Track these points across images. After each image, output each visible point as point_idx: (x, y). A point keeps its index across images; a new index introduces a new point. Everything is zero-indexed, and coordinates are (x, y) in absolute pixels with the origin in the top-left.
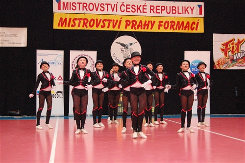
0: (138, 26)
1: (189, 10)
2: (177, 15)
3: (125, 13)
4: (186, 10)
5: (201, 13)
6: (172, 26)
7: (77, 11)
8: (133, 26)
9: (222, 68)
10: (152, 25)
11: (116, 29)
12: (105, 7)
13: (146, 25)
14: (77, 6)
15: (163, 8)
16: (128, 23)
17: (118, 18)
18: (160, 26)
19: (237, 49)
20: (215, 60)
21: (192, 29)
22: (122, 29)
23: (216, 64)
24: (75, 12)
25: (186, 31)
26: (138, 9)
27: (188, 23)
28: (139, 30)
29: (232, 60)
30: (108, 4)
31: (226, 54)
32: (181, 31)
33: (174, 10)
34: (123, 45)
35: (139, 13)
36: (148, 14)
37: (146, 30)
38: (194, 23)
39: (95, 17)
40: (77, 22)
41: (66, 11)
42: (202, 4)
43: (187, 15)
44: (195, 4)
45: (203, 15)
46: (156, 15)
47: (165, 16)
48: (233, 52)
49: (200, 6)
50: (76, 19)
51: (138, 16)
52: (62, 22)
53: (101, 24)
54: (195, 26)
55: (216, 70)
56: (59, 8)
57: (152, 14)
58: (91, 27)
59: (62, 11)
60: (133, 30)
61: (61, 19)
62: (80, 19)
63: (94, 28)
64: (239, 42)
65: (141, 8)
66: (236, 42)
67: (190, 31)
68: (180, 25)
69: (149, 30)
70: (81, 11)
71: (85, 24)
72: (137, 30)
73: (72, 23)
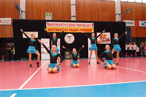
0: (73, 31)
1: (89, 25)
2: (85, 27)
3: (69, 27)
4: (88, 25)
5: (93, 26)
6: (84, 31)
7: (54, 26)
8: (72, 31)
9: (100, 43)
10: (78, 30)
11: (66, 32)
12: (63, 25)
13: (76, 30)
14: (54, 24)
15: (81, 25)
16: (70, 30)
17: (67, 28)
18: (80, 30)
19: (105, 37)
20: (98, 41)
21: (90, 31)
22: (68, 31)
23: (98, 42)
24: (53, 26)
25: (88, 32)
26: (73, 25)
27: (89, 29)
28: (74, 32)
29: (103, 41)
30: (63, 24)
31: (101, 39)
32: (87, 32)
33: (84, 25)
34: (68, 37)
35: (73, 27)
36: (76, 27)
37: (76, 32)
38: (91, 29)
39: (59, 28)
40: (54, 30)
41: (50, 26)
42: (93, 23)
43: (88, 27)
44: (91, 24)
45: (93, 27)
46: (79, 27)
47: (81, 27)
48: (103, 38)
49: (92, 24)
50: (53, 29)
51: (73, 28)
52: (49, 30)
53: (62, 30)
54: (91, 30)
55: (98, 44)
56: (48, 26)
57: (78, 27)
58: (58, 31)
59: (49, 26)
60: (72, 32)
61: (49, 29)
62: (55, 29)
63: (59, 31)
64: (105, 35)
65: (74, 25)
66: (104, 35)
67: (90, 32)
68: (86, 30)
69: (77, 32)
70: (55, 26)
71: (56, 30)
72: (73, 32)
73: (52, 30)
